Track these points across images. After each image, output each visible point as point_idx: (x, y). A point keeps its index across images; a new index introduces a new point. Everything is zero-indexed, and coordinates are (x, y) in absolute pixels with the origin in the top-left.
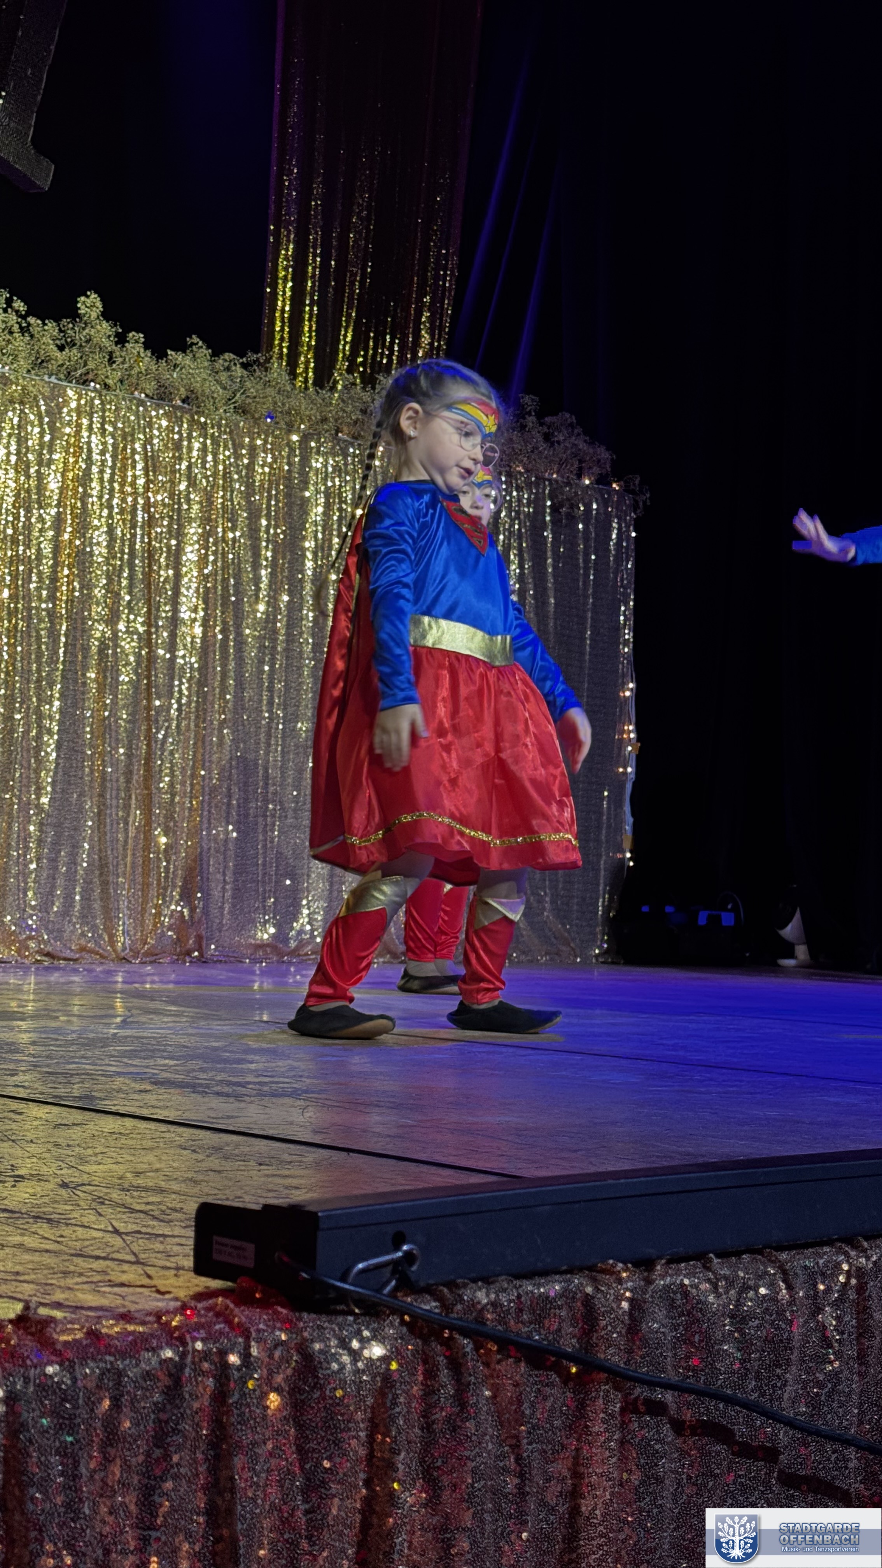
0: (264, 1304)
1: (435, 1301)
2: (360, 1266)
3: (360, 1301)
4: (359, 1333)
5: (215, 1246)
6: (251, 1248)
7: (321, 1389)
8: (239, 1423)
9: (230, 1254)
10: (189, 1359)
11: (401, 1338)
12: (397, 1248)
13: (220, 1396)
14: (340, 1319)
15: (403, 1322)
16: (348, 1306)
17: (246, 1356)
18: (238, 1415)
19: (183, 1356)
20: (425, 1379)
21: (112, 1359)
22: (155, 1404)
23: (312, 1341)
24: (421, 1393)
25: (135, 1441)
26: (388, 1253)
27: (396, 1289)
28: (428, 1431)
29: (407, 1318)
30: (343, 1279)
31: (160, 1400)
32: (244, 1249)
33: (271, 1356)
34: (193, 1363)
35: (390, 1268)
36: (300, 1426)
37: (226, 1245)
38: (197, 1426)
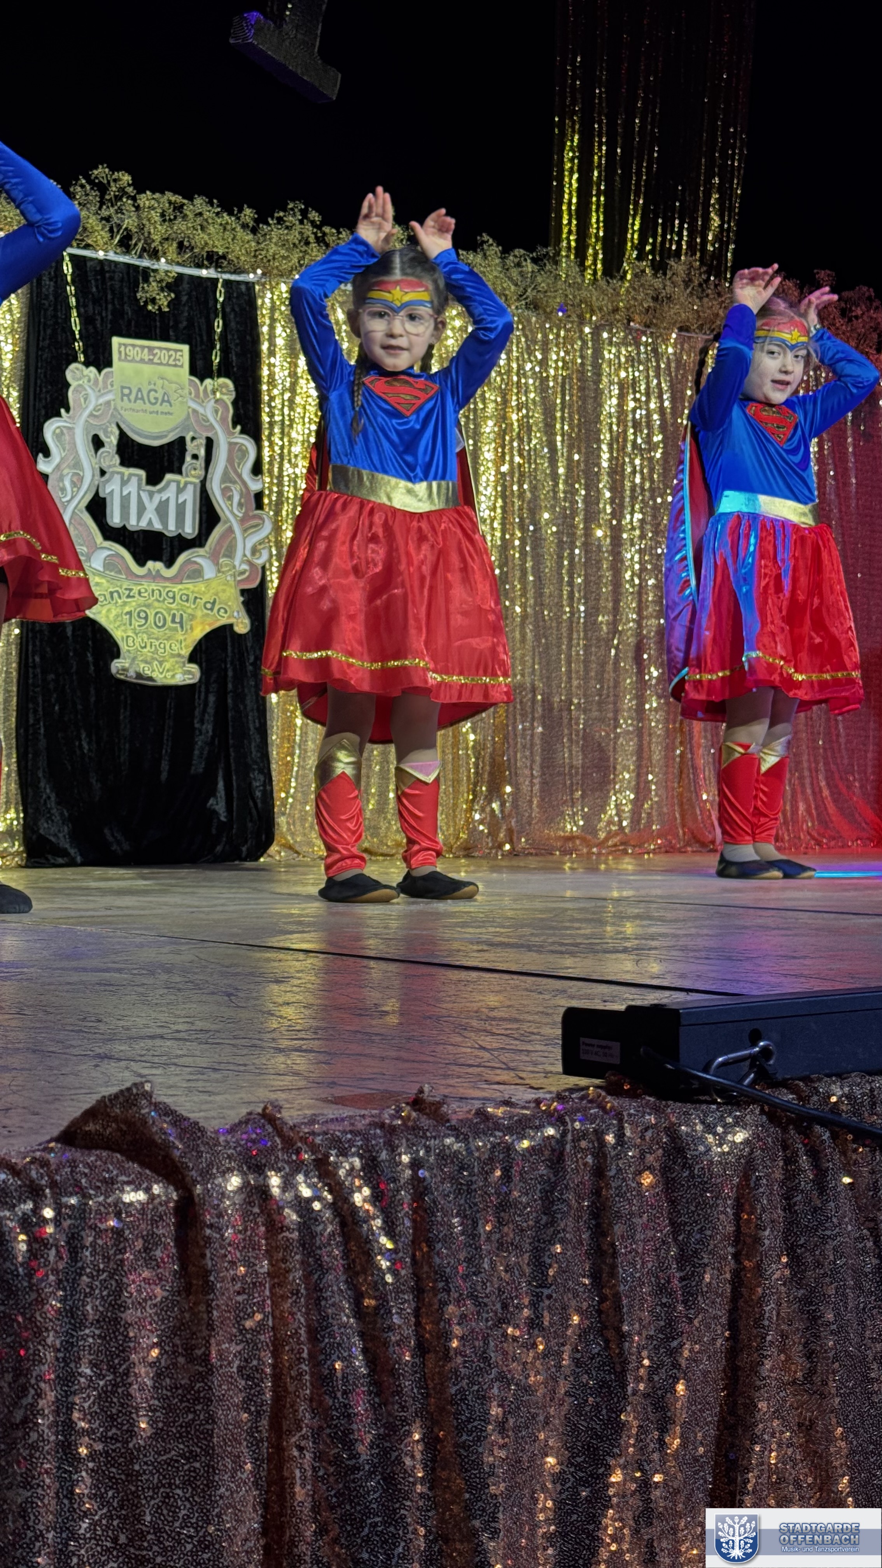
0: (632, 1095)
1: (792, 1093)
2: (720, 1059)
3: (723, 1091)
4: (722, 1118)
5: (582, 1047)
6: (616, 1046)
7: (690, 1167)
8: (617, 1195)
9: (596, 1054)
10: (569, 1137)
11: (762, 1126)
12: (754, 1044)
13: (599, 1172)
14: (704, 1107)
15: (762, 1112)
16: (711, 1096)
17: (620, 1136)
18: (616, 1189)
19: (564, 1134)
20: (786, 1164)
21: (501, 1134)
22: (541, 1176)
23: (680, 1125)
24: (782, 1177)
25: (525, 1208)
26: (746, 1049)
27: (754, 1082)
28: (790, 1212)
29: (766, 1108)
30: (706, 1070)
31: (545, 1172)
32: (609, 1048)
33: (642, 1138)
34: (573, 1141)
35: (748, 1063)
36: (672, 1202)
37: (593, 1046)
38: (580, 1198)
